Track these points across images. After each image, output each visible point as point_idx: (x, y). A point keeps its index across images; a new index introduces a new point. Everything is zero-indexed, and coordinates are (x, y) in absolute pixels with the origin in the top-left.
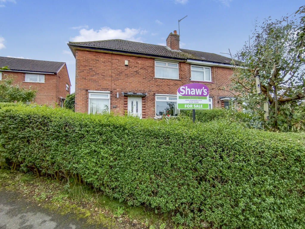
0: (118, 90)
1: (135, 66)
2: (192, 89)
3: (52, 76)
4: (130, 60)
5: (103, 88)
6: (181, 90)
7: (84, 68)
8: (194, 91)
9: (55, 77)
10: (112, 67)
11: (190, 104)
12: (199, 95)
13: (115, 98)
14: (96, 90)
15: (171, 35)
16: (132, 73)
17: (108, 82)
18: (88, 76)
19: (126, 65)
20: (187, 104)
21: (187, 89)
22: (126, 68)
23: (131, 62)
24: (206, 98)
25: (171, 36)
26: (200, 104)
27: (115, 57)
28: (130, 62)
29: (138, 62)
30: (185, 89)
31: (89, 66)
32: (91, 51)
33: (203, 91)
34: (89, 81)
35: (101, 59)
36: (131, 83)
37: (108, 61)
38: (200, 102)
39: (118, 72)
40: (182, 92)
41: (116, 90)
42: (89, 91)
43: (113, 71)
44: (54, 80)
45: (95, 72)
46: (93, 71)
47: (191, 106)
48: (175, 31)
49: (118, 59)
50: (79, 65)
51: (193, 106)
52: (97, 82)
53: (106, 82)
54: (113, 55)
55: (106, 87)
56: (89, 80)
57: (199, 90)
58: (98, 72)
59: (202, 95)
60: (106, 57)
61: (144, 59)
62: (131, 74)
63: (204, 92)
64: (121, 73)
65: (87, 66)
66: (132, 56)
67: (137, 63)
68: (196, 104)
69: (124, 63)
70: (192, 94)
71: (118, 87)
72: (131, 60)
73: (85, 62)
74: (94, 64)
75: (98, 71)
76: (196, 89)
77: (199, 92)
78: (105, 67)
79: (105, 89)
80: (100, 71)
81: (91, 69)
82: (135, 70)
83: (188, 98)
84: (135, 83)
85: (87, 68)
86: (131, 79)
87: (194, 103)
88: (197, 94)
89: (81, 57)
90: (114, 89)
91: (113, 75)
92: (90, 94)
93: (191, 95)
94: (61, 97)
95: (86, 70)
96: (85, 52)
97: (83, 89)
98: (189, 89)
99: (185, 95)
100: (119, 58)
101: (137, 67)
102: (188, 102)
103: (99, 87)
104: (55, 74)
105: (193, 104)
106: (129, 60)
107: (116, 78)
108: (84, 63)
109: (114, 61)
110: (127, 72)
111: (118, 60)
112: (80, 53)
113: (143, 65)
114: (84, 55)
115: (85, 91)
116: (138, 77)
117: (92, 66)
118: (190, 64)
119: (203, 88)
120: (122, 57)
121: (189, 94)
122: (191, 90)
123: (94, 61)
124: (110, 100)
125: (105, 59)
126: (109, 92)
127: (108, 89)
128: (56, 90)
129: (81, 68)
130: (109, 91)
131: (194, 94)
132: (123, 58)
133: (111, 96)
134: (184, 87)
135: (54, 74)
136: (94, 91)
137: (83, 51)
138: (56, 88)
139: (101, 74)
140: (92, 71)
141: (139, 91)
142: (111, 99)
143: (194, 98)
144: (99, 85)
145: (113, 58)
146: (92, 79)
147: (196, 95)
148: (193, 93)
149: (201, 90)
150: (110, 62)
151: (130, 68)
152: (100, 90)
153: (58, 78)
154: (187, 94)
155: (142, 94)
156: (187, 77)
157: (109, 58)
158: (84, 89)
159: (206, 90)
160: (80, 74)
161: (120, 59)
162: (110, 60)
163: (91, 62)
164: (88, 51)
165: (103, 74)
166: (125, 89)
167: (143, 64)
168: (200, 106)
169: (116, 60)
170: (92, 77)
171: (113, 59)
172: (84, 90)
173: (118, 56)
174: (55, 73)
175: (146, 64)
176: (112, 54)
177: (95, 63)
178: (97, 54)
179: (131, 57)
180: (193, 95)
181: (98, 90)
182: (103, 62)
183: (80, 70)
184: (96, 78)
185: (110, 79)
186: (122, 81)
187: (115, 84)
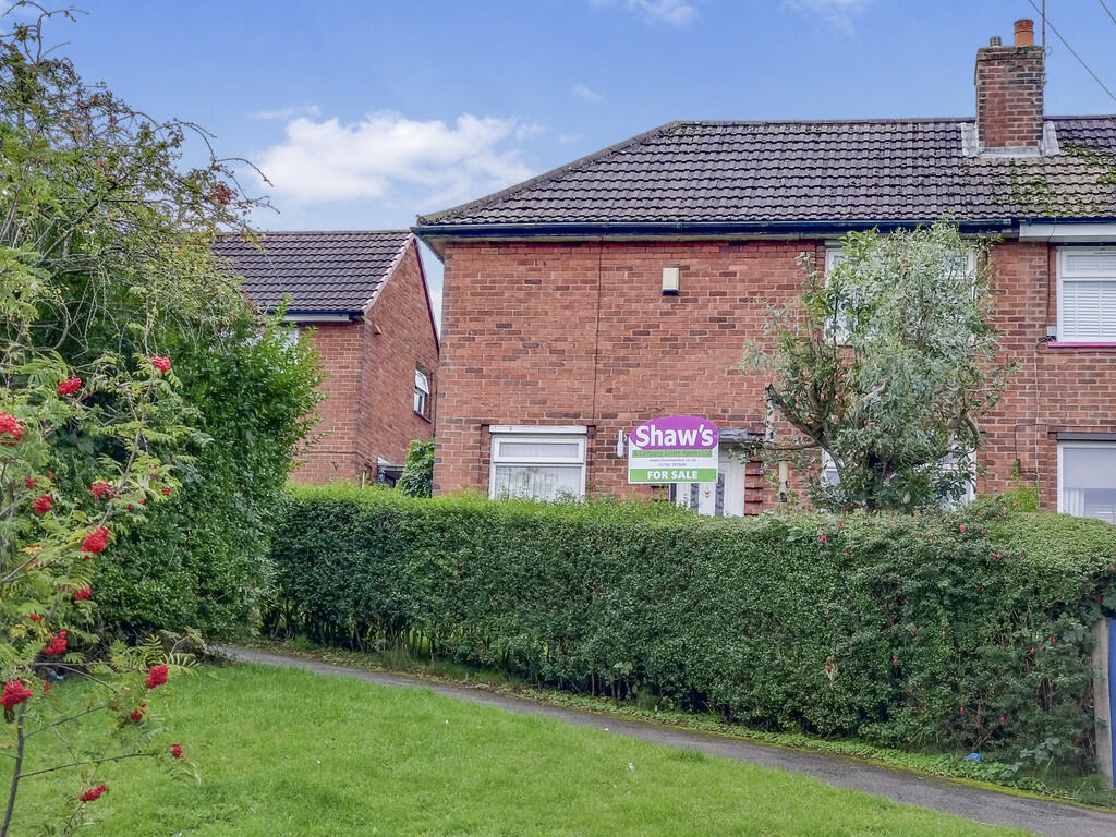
0: (622, 416)
1: (712, 294)
2: (667, 432)
3: (336, 333)
4: (688, 262)
5: (556, 409)
6: (639, 434)
7: (474, 325)
8: (674, 437)
9: (353, 338)
10: (599, 307)
11: (660, 470)
12: (687, 446)
13: (610, 456)
14: (524, 422)
15: (991, 57)
16: (696, 327)
17: (577, 384)
18: (491, 358)
19: (667, 293)
20: (654, 470)
21: (653, 433)
22: (667, 307)
23: (696, 275)
24: (710, 455)
25: (988, 61)
26: (691, 470)
27: (617, 256)
28: (687, 275)
29: (732, 268)
30: (649, 433)
31: (498, 314)
32: (506, 244)
33: (699, 435)
34: (496, 384)
35: (553, 275)
36: (693, 378)
37: (583, 282)
38: (690, 465)
39: (627, 328)
40: (642, 440)
41: (616, 416)
42: (492, 429)
43: (603, 327)
44: (349, 358)
45: (522, 339)
46: (515, 333)
47: (665, 475)
48: (1024, 26)
49: (629, 263)
50: (456, 313)
51: (670, 475)
52: (528, 384)
53: (568, 383)
54: (605, 250)
55: (571, 406)
56: (498, 377)
57: (688, 432)
58: (533, 339)
59: (698, 445)
60: (572, 263)
61: (768, 249)
62: (692, 333)
63: (704, 436)
64: (640, 333)
65: (487, 313)
66: (702, 243)
67: (723, 275)
68: (679, 470)
69: (660, 282)
70: (668, 444)
71: (622, 402)
72: (694, 264)
73: (480, 294)
74: (520, 301)
75: (535, 332)
76: (680, 432)
77: (689, 437)
78: (567, 312)
79: (566, 415)
80: (542, 332)
81: (504, 326)
82: (712, 310)
83: (655, 455)
84: (711, 377)
85: (490, 322)
86: (691, 362)
87: (671, 467)
88: (683, 443)
89: (465, 276)
90: (605, 416)
91: (605, 345)
92: (496, 443)
93: (664, 447)
94: (381, 461)
95: (482, 332)
96: (482, 251)
97: (469, 421)
98: (659, 433)
99: (648, 447)
100: (633, 259)
101: (724, 294)
102: (655, 465)
103: (536, 409)
104: (355, 317)
105: (670, 471)
106: (683, 263)
107: (617, 359)
108: (477, 299)
109: (610, 278)
110: (673, 325)
111: (630, 269)
112: (463, 257)
113: (759, 280)
114: (478, 265)
115: (476, 429)
116: (728, 347)
117: (509, 313)
118: (1051, 246)
119: (702, 426)
120: (648, 253)
121: (660, 444)
122: (664, 433)
123: (518, 289)
124: (584, 468)
125: (569, 275)
126: (583, 430)
127: (576, 415)
128: (357, 415)
129: (462, 326)
130: (582, 424)
131: (674, 443)
132: (656, 256)
133: (590, 450)
134: (647, 428)
135: (346, 319)
136: (516, 429)
137: (472, 245)
138: (355, 407)
139: (550, 346)
140: (510, 333)
141: (731, 418)
142: (590, 464)
143: (674, 455)
144: (540, 397)
145: (605, 264)
146: (507, 373)
147: (678, 446)
148: (670, 441)
149: (695, 432)
150: (594, 282)
151: (690, 306)
152: (543, 423)
153: (368, 341)
154: (653, 444)
155: (746, 437)
156: (1027, 322)
157: (589, 264)
158: (473, 421)
159: (711, 432)
160: (459, 352)
161: (638, 262)
162: (590, 275)
163: (506, 295)
164: (493, 244)
165: (560, 346)
166: (659, 411)
167: (757, 275)
168: (691, 475)
169: (620, 269)
170: (507, 363)
171: (606, 269)
172: (472, 426)
173: (631, 249)
174: (352, 314)
175: (773, 274)
176: (602, 244)
177: (521, 295)
178: (532, 254)
179: (697, 249)
180: (671, 447)
181: (534, 423)
182: (558, 288)
183: (459, 333)
184: (527, 364)
185: (588, 369)
186: (648, 372)
187: (610, 391)
